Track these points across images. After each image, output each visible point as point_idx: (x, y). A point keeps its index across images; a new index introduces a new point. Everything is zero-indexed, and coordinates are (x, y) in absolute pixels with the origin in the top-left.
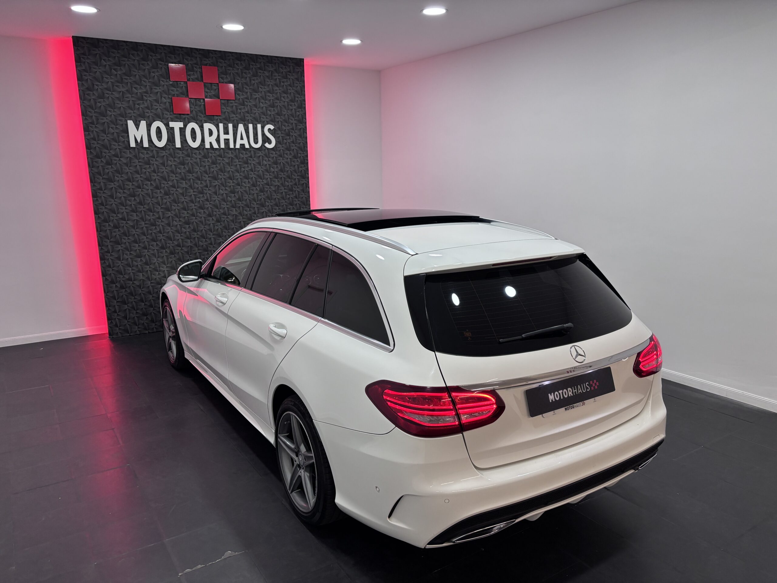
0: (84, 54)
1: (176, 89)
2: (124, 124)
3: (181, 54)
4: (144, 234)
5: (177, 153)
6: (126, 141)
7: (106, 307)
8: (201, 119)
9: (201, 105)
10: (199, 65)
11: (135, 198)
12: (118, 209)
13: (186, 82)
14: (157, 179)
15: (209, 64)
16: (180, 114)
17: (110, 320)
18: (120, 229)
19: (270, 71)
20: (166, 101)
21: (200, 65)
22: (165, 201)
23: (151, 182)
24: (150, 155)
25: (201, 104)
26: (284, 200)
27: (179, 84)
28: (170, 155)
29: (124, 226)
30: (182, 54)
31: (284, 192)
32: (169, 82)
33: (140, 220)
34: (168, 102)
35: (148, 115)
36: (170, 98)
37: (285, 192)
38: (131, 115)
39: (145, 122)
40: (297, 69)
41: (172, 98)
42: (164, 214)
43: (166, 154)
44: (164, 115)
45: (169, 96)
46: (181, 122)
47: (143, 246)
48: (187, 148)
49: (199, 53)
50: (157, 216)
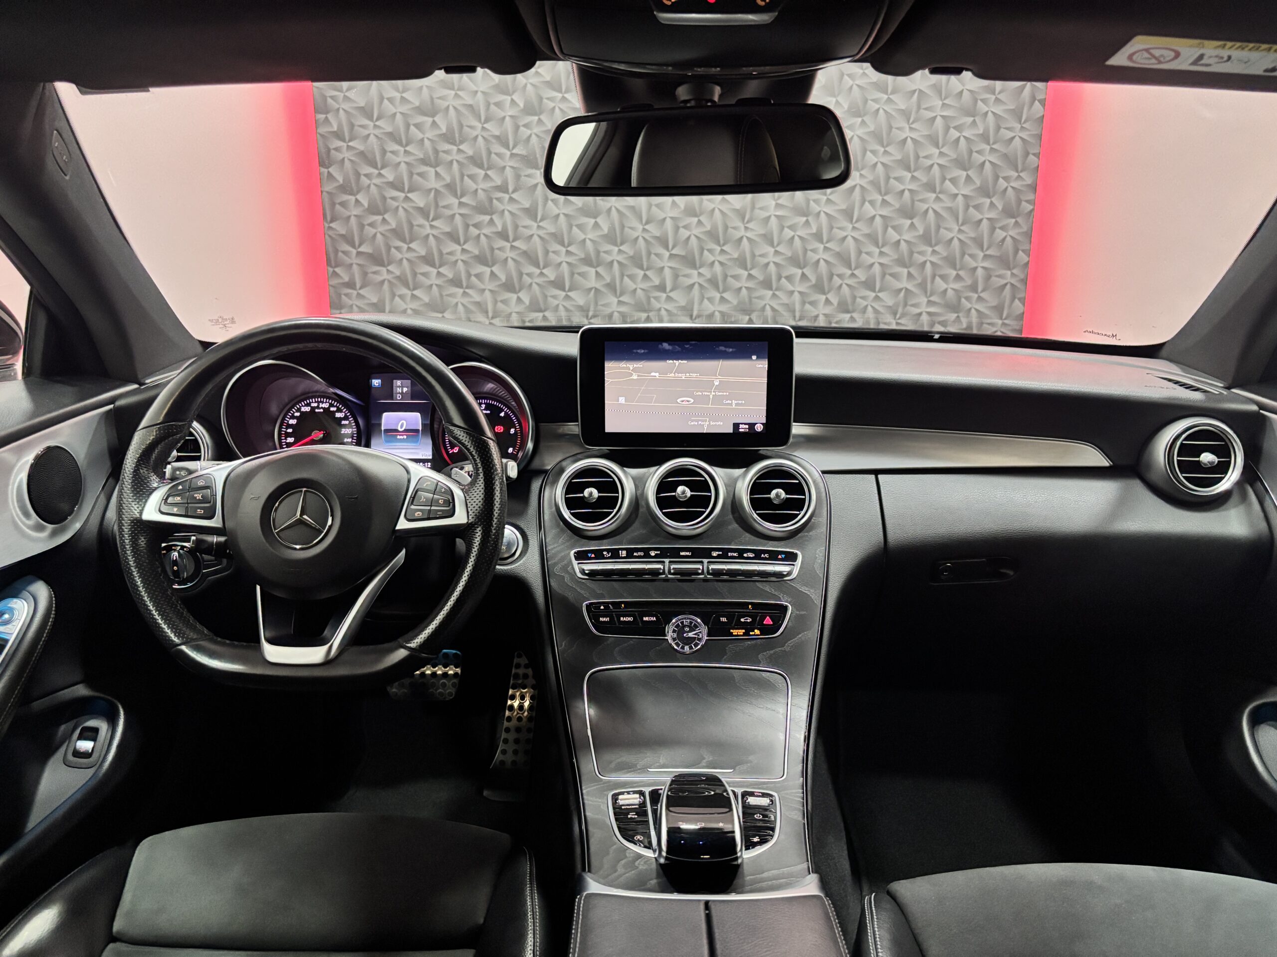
4: (453, 237)
11: (436, 119)
12: (384, 152)
18: (386, 216)
22: (524, 132)
26: (938, 148)
29: (397, 208)
31: (939, 119)
33: (442, 190)
37: (942, 116)
42: (518, 177)
47: (451, 276)
50: (498, 182)
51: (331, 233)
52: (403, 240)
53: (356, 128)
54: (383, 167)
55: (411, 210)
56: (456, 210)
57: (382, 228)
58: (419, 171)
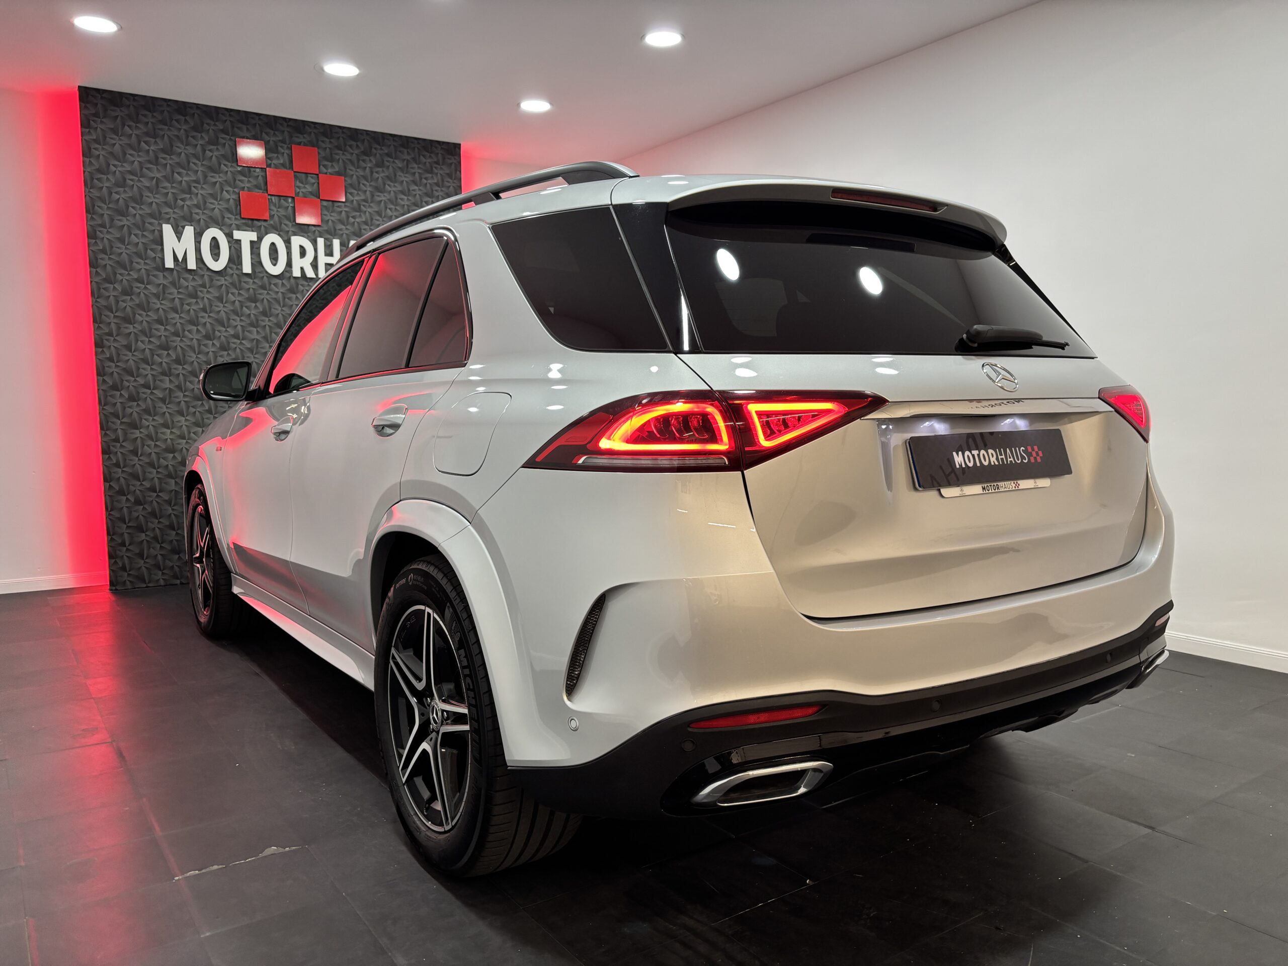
0: (96, 115)
1: (246, 179)
2: (156, 231)
3: (257, 125)
5: (245, 282)
6: (158, 257)
7: (107, 535)
8: (288, 229)
9: (288, 207)
10: (288, 142)
13: (264, 168)
14: (210, 323)
15: (304, 142)
16: (253, 220)
17: (113, 559)
19: (404, 160)
20: (229, 197)
21: (289, 144)
23: (199, 328)
24: (198, 283)
25: (288, 205)
27: (252, 172)
28: (233, 285)
30: (259, 124)
32: (235, 167)
34: (233, 199)
35: (198, 217)
36: (235, 192)
38: (168, 216)
39: (193, 227)
40: (449, 159)
41: (239, 194)
43: (226, 283)
44: (226, 220)
45: (235, 190)
46: (253, 231)
48: (261, 275)
49: (288, 125)
51: (104, 412)
52: (150, 415)
53: (121, 356)
54: (137, 377)
55: (155, 399)
56: (181, 398)
57: (137, 409)
58: (159, 379)
